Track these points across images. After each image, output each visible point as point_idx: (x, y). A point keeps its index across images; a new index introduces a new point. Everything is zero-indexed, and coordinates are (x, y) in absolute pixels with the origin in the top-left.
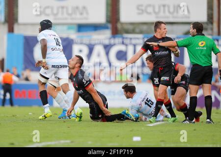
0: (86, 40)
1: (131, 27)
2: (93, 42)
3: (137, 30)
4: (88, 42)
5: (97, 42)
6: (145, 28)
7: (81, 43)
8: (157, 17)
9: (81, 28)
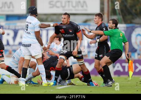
0: (12, 27)
1: (45, 17)
2: (17, 28)
3: (49, 19)
4: (14, 28)
5: (20, 28)
6: (55, 17)
7: (9, 29)
8: (64, 10)
9: (9, 17)
